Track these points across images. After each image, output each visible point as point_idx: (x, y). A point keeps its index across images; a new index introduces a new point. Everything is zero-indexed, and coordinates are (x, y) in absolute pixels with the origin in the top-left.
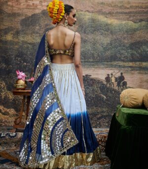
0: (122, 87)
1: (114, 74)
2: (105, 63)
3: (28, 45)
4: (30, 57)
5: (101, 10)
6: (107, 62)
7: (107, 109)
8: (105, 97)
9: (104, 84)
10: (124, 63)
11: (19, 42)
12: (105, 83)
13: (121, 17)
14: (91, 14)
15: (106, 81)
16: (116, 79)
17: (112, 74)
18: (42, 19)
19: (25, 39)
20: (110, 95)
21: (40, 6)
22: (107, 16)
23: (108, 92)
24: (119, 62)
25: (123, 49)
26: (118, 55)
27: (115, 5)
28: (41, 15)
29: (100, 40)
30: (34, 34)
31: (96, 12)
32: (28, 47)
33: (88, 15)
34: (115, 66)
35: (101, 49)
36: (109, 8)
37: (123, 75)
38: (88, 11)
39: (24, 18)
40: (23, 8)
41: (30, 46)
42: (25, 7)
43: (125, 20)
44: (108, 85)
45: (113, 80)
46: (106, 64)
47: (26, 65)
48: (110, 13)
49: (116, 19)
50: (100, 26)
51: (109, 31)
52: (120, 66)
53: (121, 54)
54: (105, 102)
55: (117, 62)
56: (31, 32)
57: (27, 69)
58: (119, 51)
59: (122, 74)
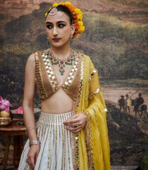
0: (140, 113)
1: (130, 95)
2: (118, 81)
3: (16, 58)
4: (19, 73)
5: (113, 8)
6: (121, 79)
7: (120, 141)
8: (118, 126)
9: (116, 109)
10: (144, 81)
11: (3, 54)
12: (118, 107)
13: (140, 18)
14: (98, 15)
15: (120, 105)
16: (133, 102)
17: (127, 96)
18: (33, 22)
19: (12, 50)
20: (125, 123)
21: (31, 5)
22: (121, 18)
23: (121, 118)
24: (137, 79)
25: (142, 62)
26: (136, 70)
27: (132, 2)
28: (33, 17)
29: (111, 49)
30: (23, 43)
31: (106, 12)
32: (16, 60)
33: (95, 17)
34: (132, 85)
35: (113, 62)
36: (124, 6)
37: (142, 96)
38: (94, 11)
39: (9, 21)
40: (8, 8)
41: (18, 59)
42: (10, 6)
43: (145, 23)
44: (122, 110)
45: (129, 103)
46: (120, 82)
47: (14, 85)
48: (124, 13)
49: (133, 21)
50: (112, 32)
51: (124, 38)
52: (137, 84)
53: (139, 69)
54: (118, 132)
55: (134, 80)
56: (19, 40)
57: (15, 90)
58: (137, 65)
59: (140, 95)
